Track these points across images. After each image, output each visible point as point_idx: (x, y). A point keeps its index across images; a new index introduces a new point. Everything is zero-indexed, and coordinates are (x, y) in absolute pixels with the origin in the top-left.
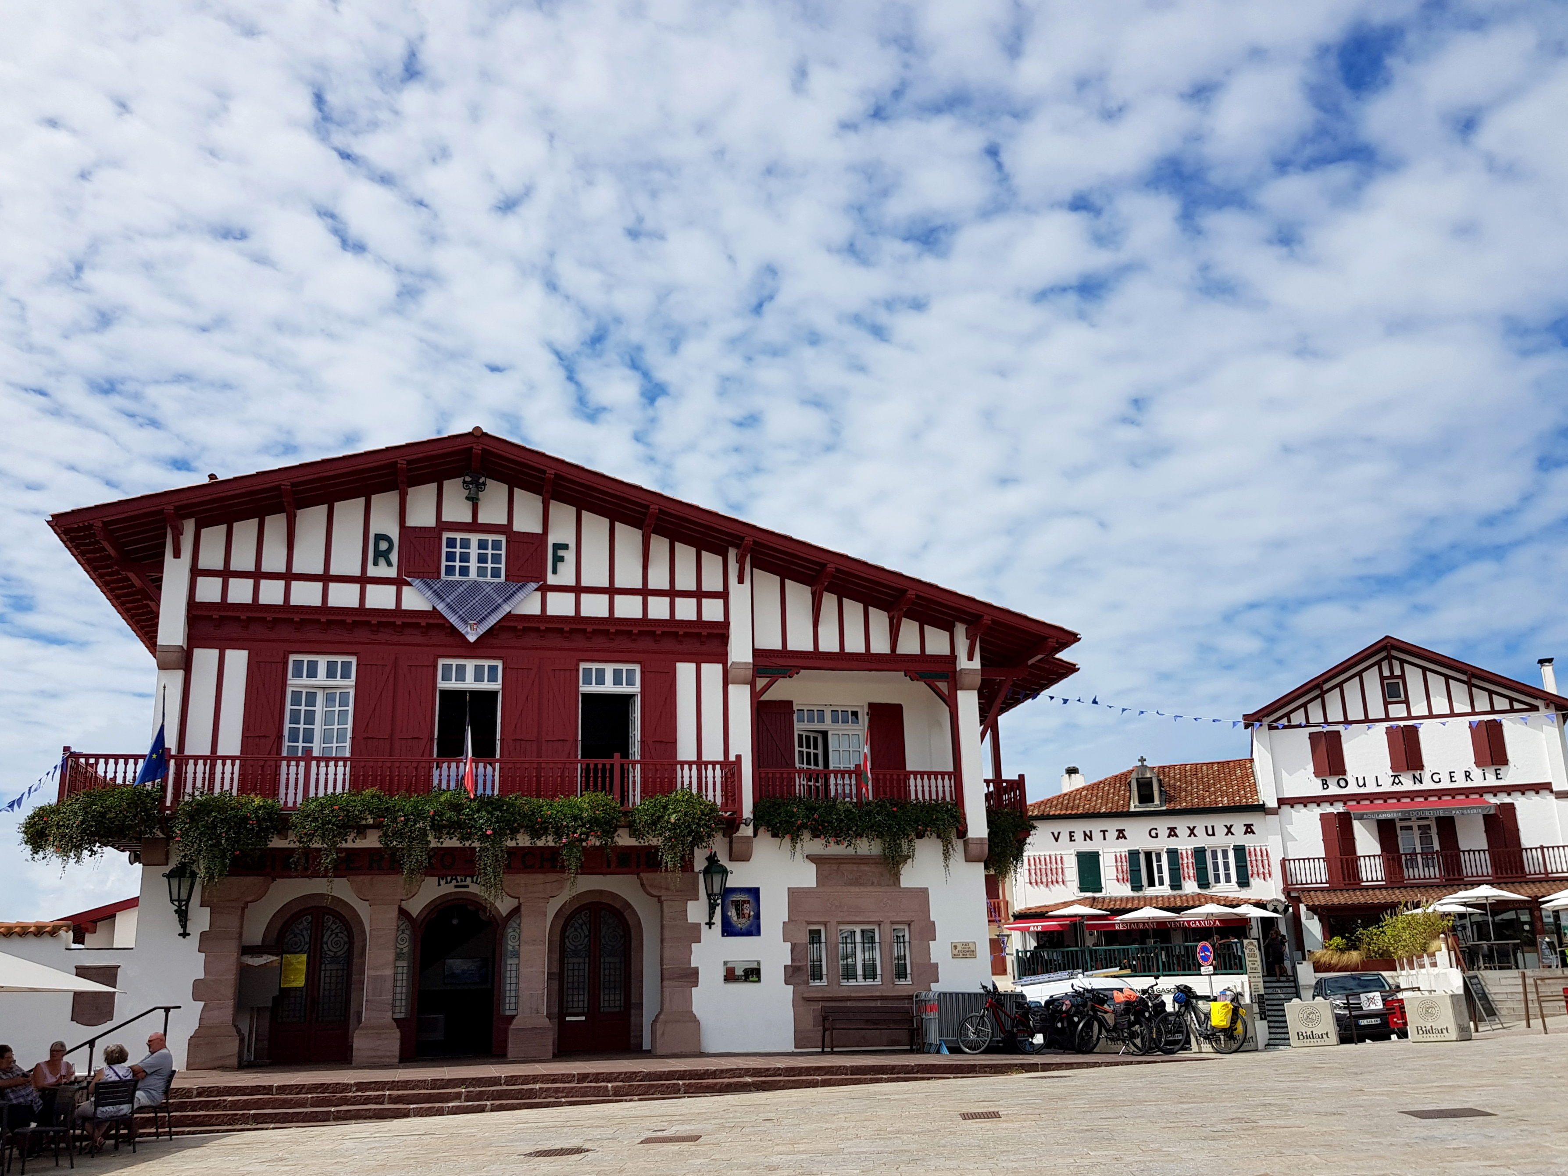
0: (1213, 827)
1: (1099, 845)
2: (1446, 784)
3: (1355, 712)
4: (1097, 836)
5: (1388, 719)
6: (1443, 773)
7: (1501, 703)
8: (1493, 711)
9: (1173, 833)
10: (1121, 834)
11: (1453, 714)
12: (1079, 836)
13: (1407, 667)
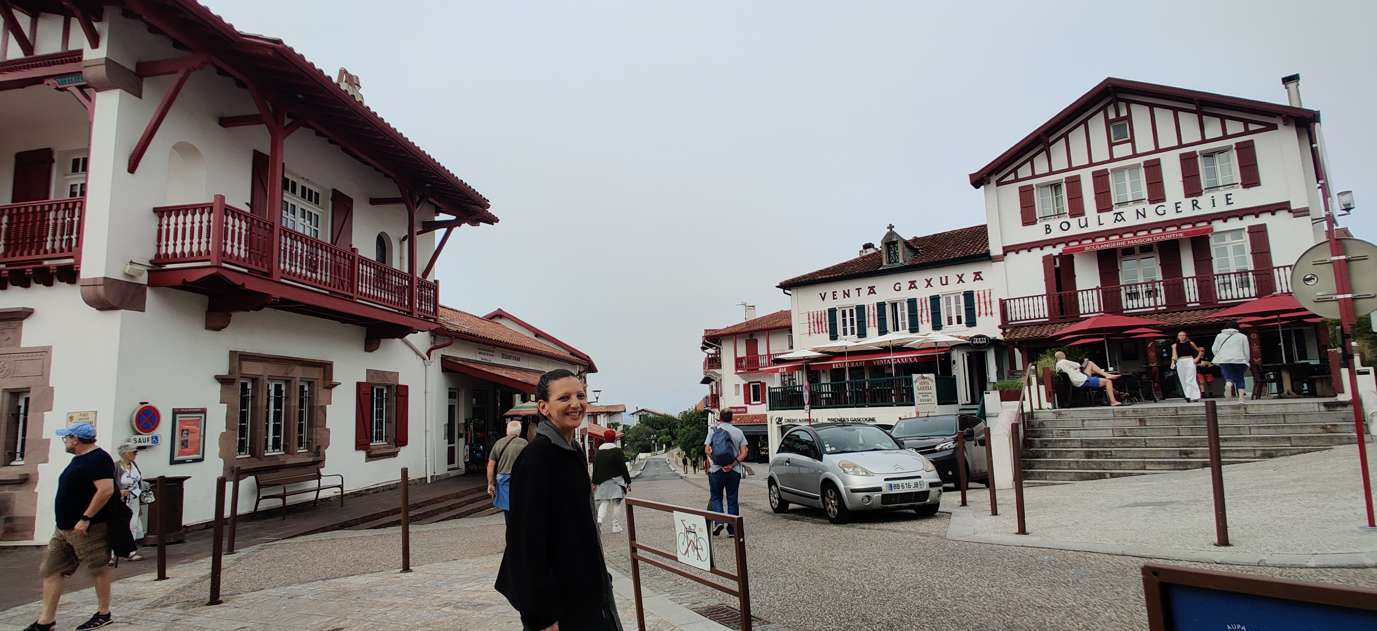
0: (946, 277)
1: (855, 300)
2: (1171, 215)
3: (1080, 158)
4: (853, 293)
5: (1112, 160)
6: (1169, 206)
7: (1234, 127)
8: (1225, 137)
9: (913, 285)
10: (872, 290)
11: (1181, 145)
12: (840, 295)
13: (1134, 107)
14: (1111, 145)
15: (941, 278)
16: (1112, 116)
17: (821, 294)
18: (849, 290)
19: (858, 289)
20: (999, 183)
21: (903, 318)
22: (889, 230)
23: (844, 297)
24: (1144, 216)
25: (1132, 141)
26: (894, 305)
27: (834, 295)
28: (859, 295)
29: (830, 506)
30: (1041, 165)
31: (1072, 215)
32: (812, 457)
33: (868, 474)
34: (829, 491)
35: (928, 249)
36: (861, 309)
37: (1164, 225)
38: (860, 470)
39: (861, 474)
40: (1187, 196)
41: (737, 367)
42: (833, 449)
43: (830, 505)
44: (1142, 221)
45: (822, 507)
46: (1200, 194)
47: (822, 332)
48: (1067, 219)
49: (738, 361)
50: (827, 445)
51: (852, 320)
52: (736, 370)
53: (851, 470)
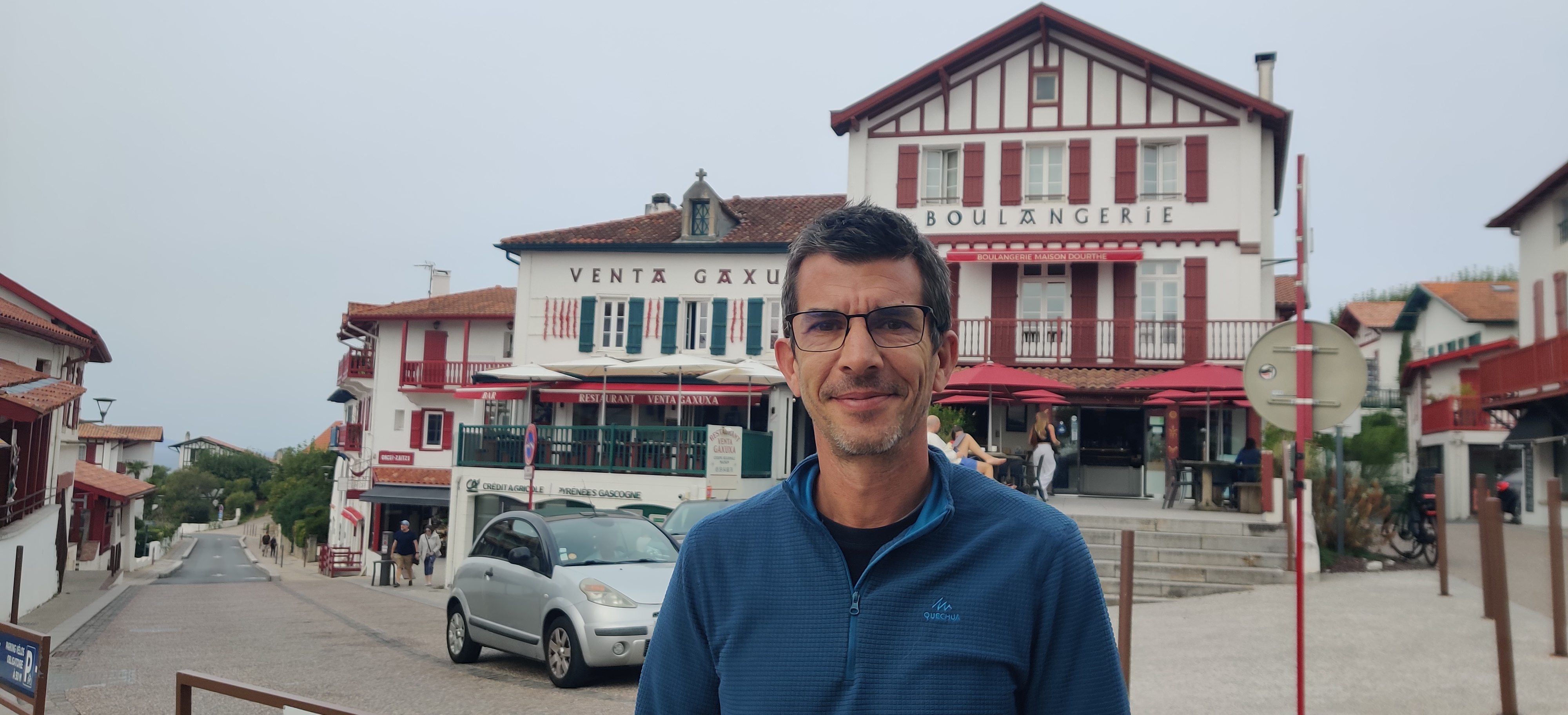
1: (627, 290)
2: (1094, 226)
3: (988, 118)
4: (628, 276)
5: (1030, 129)
6: (1092, 210)
7: (1188, 113)
8: (1175, 124)
9: (725, 277)
10: (659, 276)
11: (1119, 126)
12: (605, 276)
13: (1068, 55)
14: (1031, 106)
15: (769, 272)
16: (1038, 63)
17: (572, 270)
18: (620, 271)
19: (637, 271)
20: (872, 134)
21: (703, 329)
22: (697, 179)
23: (612, 281)
24: (1060, 221)
25: (1059, 105)
26: (692, 306)
27: (595, 275)
28: (637, 281)
29: (556, 658)
30: (934, 119)
31: (967, 203)
32: (534, 570)
33: (627, 604)
34: (557, 632)
35: (755, 221)
36: (637, 305)
37: (1083, 239)
38: (615, 597)
39: (616, 603)
40: (1118, 200)
41: (404, 380)
42: (573, 556)
43: (556, 656)
44: (1056, 228)
45: (542, 657)
46: (1132, 200)
47: (568, 335)
48: (959, 207)
49: (407, 367)
50: (562, 550)
51: (620, 322)
52: (402, 384)
53: (600, 596)
